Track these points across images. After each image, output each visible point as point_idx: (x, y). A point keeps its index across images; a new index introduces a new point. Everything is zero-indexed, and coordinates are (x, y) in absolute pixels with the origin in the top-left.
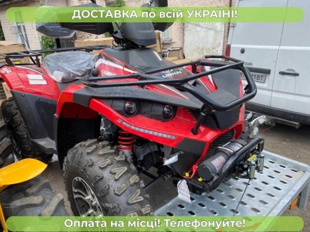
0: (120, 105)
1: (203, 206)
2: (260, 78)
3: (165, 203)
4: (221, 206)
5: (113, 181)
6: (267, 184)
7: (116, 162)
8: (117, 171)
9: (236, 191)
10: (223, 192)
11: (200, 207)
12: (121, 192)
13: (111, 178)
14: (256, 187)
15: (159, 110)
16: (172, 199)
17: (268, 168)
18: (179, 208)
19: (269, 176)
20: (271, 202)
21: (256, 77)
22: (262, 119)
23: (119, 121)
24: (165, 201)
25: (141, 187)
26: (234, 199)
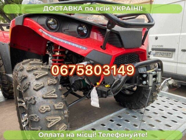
0: (43, 20)
1: (120, 125)
2: (169, 54)
3: (91, 122)
4: (134, 127)
5: (34, 80)
6: (171, 114)
7: (41, 69)
8: (38, 73)
9: (147, 117)
10: (136, 117)
11: (117, 126)
12: (38, 88)
13: (33, 78)
14: (163, 116)
15: (74, 28)
16: (97, 120)
17: (173, 105)
18: (102, 126)
19: (173, 109)
20: (174, 126)
21: (166, 54)
22: (171, 82)
23: (40, 30)
24: (92, 121)
25: (58, 89)
26: (144, 122)
